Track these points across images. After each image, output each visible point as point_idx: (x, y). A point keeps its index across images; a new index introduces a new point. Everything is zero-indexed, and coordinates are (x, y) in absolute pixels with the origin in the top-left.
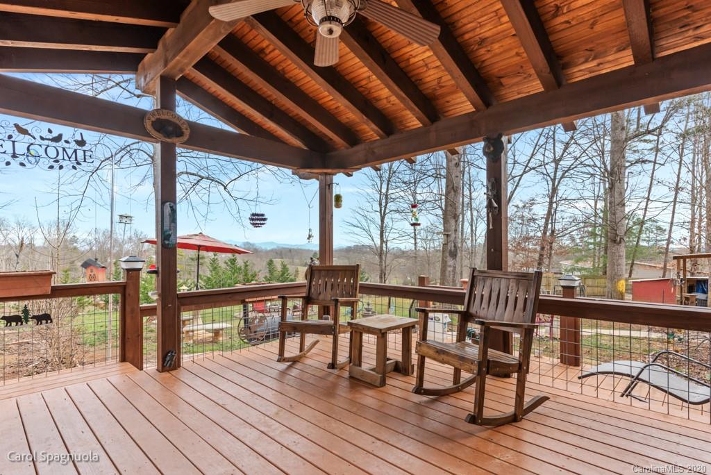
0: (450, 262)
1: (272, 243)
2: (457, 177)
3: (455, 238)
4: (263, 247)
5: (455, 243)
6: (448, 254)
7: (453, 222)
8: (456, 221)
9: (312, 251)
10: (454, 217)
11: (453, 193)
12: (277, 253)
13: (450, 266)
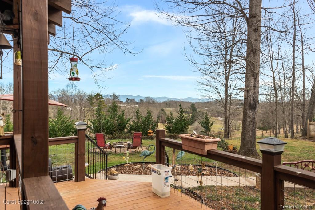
0: (250, 114)
1: (165, 97)
2: (256, 40)
3: (255, 92)
4: (158, 101)
5: (254, 97)
6: (248, 107)
7: (252, 79)
8: (255, 79)
9: (191, 103)
10: (253, 75)
11: (252, 54)
12: (167, 104)
13: (249, 117)
